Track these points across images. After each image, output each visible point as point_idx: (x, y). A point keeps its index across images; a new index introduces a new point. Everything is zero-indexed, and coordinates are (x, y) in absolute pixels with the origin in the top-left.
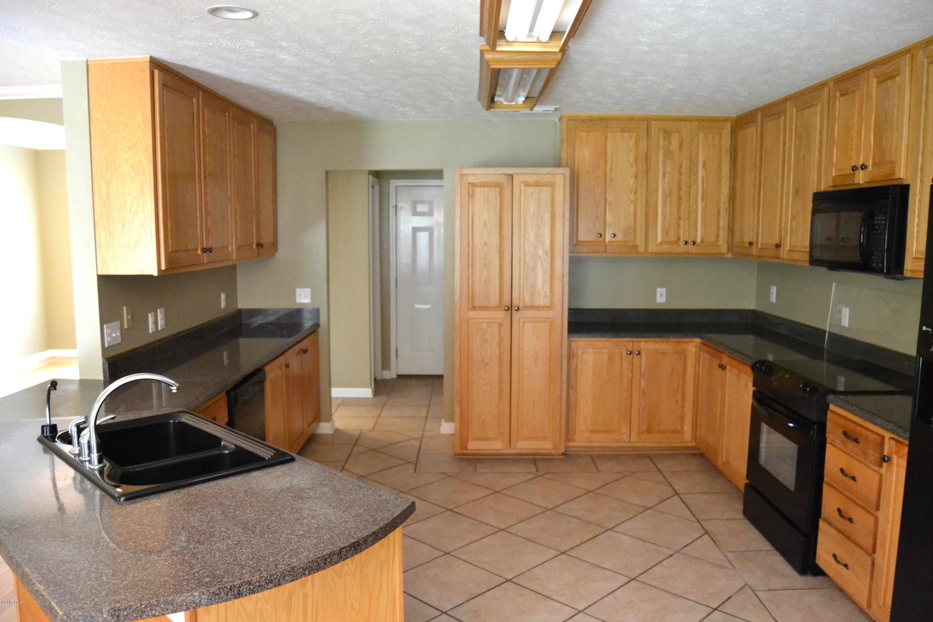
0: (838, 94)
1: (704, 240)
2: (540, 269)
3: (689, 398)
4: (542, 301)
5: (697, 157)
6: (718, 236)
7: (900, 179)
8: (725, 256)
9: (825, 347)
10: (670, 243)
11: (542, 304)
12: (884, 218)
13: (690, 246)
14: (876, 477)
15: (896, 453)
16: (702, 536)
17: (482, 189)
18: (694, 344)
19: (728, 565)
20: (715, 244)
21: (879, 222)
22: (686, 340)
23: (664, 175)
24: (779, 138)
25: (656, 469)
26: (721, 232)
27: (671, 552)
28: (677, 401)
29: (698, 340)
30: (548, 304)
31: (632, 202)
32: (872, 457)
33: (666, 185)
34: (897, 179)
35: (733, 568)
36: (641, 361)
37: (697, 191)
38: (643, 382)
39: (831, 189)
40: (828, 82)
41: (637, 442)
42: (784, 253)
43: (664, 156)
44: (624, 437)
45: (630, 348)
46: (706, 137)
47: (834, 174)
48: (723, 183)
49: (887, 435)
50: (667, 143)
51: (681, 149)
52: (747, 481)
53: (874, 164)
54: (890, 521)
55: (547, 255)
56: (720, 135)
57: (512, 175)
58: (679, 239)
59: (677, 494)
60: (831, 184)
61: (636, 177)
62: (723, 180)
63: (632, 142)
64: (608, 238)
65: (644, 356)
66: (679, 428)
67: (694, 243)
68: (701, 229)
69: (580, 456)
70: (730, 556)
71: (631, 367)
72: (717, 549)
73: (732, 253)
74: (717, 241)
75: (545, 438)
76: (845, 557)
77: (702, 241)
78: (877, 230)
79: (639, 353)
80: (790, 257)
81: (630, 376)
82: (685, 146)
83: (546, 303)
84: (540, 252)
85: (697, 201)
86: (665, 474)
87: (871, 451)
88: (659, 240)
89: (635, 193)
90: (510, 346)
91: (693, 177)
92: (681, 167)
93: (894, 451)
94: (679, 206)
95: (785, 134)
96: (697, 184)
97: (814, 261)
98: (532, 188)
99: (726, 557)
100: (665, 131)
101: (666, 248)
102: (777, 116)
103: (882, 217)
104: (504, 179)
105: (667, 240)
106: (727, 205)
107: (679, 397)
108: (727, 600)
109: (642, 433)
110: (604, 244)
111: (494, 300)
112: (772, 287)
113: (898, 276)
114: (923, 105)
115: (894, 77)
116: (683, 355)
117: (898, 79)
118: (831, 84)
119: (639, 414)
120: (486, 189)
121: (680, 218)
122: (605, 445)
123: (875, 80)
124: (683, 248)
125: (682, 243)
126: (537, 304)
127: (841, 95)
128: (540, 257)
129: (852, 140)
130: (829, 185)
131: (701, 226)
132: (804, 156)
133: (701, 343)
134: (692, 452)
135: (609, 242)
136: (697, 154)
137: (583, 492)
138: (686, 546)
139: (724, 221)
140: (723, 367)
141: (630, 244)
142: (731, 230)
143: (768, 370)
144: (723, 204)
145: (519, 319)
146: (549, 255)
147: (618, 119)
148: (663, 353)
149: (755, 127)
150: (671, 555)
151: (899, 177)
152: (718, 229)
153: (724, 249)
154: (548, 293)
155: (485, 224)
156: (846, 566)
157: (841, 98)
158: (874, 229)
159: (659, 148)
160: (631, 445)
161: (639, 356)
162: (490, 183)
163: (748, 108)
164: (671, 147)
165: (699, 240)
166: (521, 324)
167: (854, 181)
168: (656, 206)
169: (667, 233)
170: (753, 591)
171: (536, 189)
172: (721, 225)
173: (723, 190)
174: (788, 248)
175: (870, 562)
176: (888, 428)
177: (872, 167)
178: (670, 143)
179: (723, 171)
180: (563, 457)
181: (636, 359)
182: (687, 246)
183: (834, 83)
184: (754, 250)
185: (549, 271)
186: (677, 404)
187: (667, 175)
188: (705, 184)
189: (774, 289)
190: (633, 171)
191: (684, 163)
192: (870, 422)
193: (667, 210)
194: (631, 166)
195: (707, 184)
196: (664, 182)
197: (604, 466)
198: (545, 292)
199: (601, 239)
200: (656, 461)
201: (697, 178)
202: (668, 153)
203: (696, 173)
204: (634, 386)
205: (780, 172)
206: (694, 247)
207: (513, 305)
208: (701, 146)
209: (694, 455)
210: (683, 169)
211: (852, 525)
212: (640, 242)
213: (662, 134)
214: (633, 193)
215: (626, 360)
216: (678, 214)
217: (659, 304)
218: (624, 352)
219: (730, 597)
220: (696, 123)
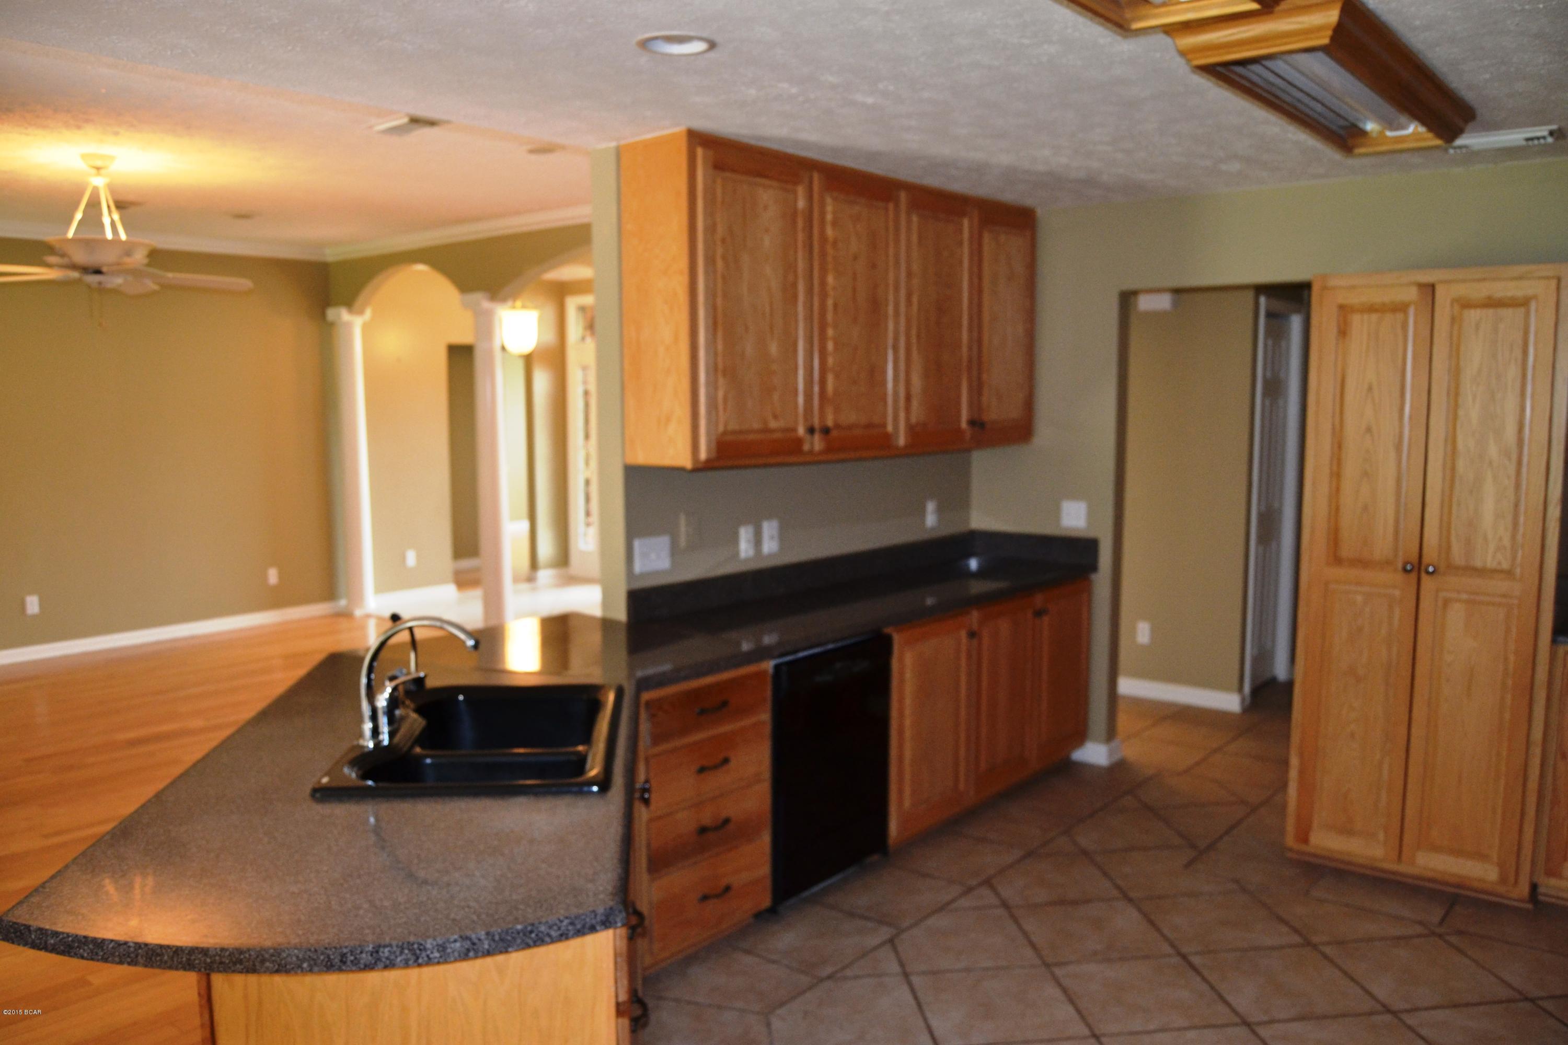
2: (1489, 490)
4: (1488, 557)
11: (1490, 563)
17: (1366, 317)
30: (1505, 566)
55: (1510, 459)
57: (1432, 287)
75: (1481, 856)
83: (1499, 563)
84: (1493, 451)
90: (1411, 647)
98: (1478, 311)
104: (1411, 294)
111: (1382, 547)
120: (1374, 317)
126: (1478, 564)
128: (1490, 463)
145: (1437, 591)
146: (1514, 456)
154: (1507, 542)
155: (1370, 389)
162: (1384, 304)
166: (1440, 603)
171: (1491, 311)
185: (1510, 493)
198: (1501, 539)
207: (1426, 560)
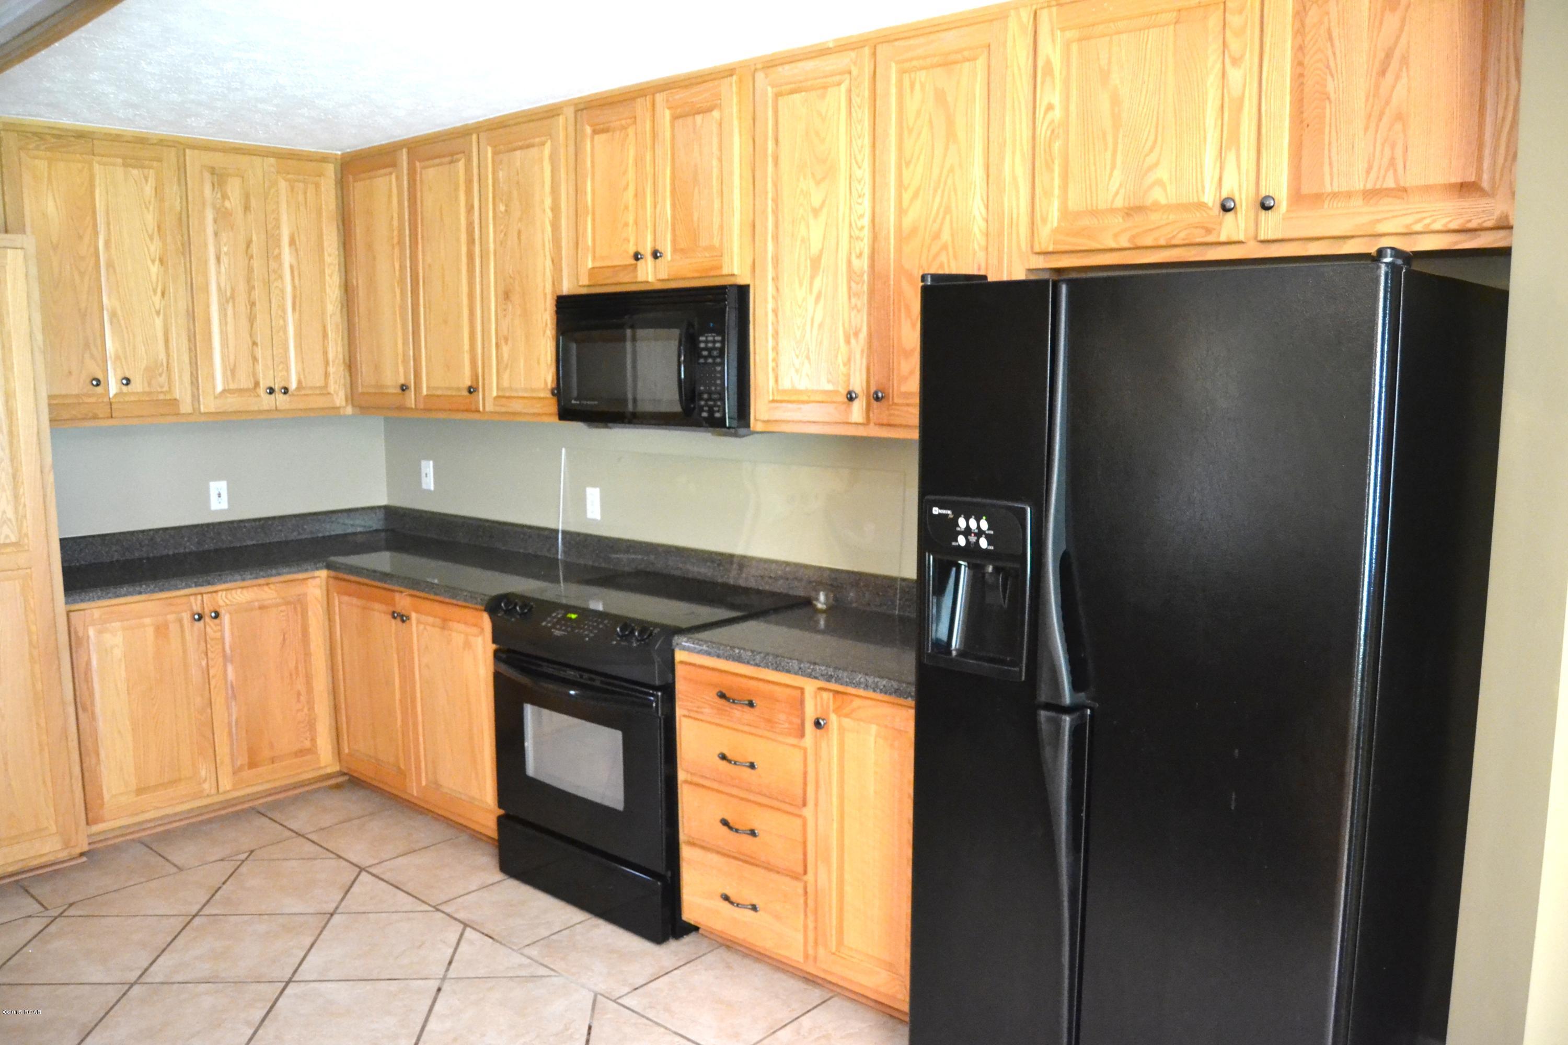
0: (588, 130)
1: (304, 385)
3: (321, 683)
5: (278, 227)
6: (326, 375)
7: (733, 275)
8: (342, 412)
9: (560, 557)
10: (240, 391)
12: (718, 338)
13: (279, 397)
14: (798, 755)
15: (836, 711)
16: (462, 935)
18: (317, 581)
19: (542, 971)
20: (324, 391)
21: (710, 345)
22: (301, 576)
23: (218, 259)
24: (457, 198)
25: (288, 834)
26: (331, 369)
27: (434, 985)
28: (299, 694)
29: (323, 573)
30: (13, 538)
31: (158, 313)
32: (787, 725)
33: (223, 278)
34: (728, 275)
35: (553, 973)
36: (222, 631)
37: (283, 291)
38: (230, 669)
39: (584, 291)
40: (561, 108)
41: (234, 789)
42: (488, 400)
43: (215, 221)
44: (206, 786)
45: (197, 608)
46: (292, 189)
47: (590, 265)
48: (327, 278)
49: (810, 686)
50: (219, 195)
51: (247, 208)
52: (501, 812)
53: (675, 250)
54: (835, 818)
56: (317, 186)
58: (257, 384)
59: (362, 869)
60: (584, 281)
61: (161, 260)
62: (327, 271)
63: (149, 189)
64: (113, 387)
65: (226, 618)
66: (307, 744)
67: (286, 391)
68: (296, 363)
69: (116, 848)
70: (534, 952)
71: (203, 644)
72: (503, 950)
73: (353, 406)
74: (326, 386)
75: (43, 832)
76: (747, 895)
77: (300, 386)
78: (706, 358)
79: (217, 615)
80: (498, 409)
81: (204, 663)
82: (253, 203)
83: (9, 537)
85: (284, 311)
86: (314, 837)
87: (782, 717)
88: (219, 388)
89: (163, 294)
91: (273, 265)
92: (249, 244)
93: (831, 708)
94: (252, 320)
95: (469, 192)
96: (281, 277)
97: (567, 413)
99: (529, 957)
100: (213, 171)
101: (233, 403)
102: (447, 159)
103: (714, 337)
105: (232, 386)
106: (338, 318)
107: (300, 686)
108: (589, 1034)
109: (241, 769)
110: (106, 400)
112: (424, 463)
113: (742, 431)
114: (770, 159)
115: (709, 110)
116: (299, 605)
117: (716, 114)
118: (570, 112)
119: (230, 734)
121: (255, 344)
122: (169, 811)
123: (668, 113)
124: (267, 402)
125: (262, 391)
127: (595, 132)
129: (626, 208)
130: (581, 283)
131: (296, 357)
132: (519, 232)
133: (329, 577)
134: (333, 782)
135: (116, 395)
136: (277, 220)
137: (178, 923)
138: (450, 963)
139: (336, 349)
140: (403, 618)
141: (161, 397)
142: (351, 366)
143: (526, 611)
144: (331, 316)
147: (116, 138)
148: (262, 608)
149: (394, 176)
150: (439, 990)
151: (730, 273)
152: (327, 363)
153: (339, 398)
156: (754, 908)
157: (596, 137)
158: (700, 356)
159: (204, 204)
160: (221, 798)
161: (217, 621)
163: (378, 139)
164: (227, 204)
165: (293, 386)
167: (636, 277)
168: (208, 322)
169: (233, 372)
170: (615, 1001)
172: (331, 356)
173: (328, 290)
174: (495, 394)
175: (800, 891)
176: (817, 675)
177: (672, 255)
178: (225, 197)
179: (326, 254)
180: (84, 859)
181: (211, 625)
182: (273, 396)
183: (576, 111)
184: (411, 399)
186: (299, 701)
187: (224, 259)
188: (297, 278)
189: (428, 467)
190: (155, 247)
191: (254, 238)
192: (776, 669)
193: (230, 328)
194: (151, 238)
195: (300, 280)
196: (219, 273)
197: (184, 854)
199: (99, 390)
200: (277, 816)
201: (281, 265)
202: (223, 216)
203: (278, 257)
204: (213, 683)
205: (464, 259)
206: (286, 397)
208: (283, 206)
209: (338, 787)
210: (254, 249)
211: (757, 838)
212: (182, 392)
213: (207, 175)
214: (159, 293)
215: (192, 631)
216: (251, 336)
217: (216, 512)
218: (186, 617)
219: (590, 1028)
220: (272, 160)
